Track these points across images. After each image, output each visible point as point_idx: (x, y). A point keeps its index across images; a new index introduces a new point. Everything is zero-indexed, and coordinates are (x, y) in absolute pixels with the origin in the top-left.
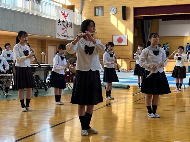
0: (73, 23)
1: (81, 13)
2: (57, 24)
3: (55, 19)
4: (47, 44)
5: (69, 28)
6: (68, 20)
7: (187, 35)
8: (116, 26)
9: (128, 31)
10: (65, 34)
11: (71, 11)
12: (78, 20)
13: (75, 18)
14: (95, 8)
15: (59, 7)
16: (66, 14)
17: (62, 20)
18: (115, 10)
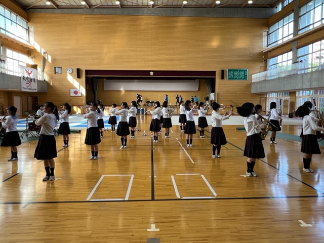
0: (36, 79)
1: (43, 71)
2: (22, 79)
3: (20, 76)
4: (13, 95)
5: (33, 82)
6: (32, 76)
7: (122, 90)
8: (72, 83)
9: (81, 87)
10: (30, 87)
11: (34, 70)
12: (40, 77)
13: (38, 75)
14: (55, 68)
15: (23, 66)
16: (30, 72)
17: (26, 76)
18: (71, 70)
